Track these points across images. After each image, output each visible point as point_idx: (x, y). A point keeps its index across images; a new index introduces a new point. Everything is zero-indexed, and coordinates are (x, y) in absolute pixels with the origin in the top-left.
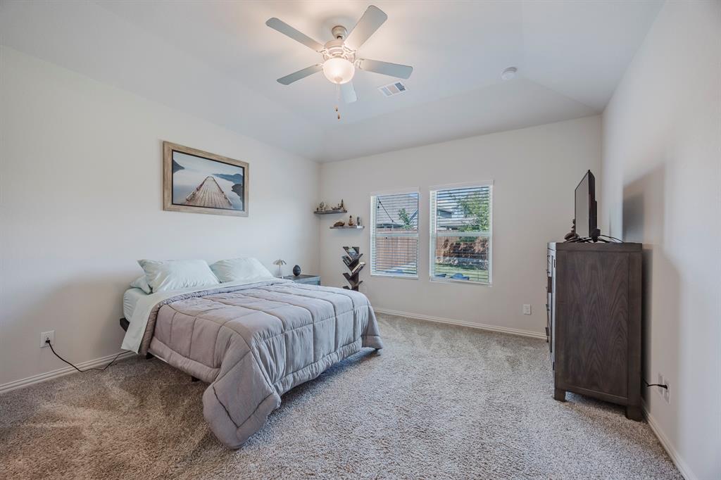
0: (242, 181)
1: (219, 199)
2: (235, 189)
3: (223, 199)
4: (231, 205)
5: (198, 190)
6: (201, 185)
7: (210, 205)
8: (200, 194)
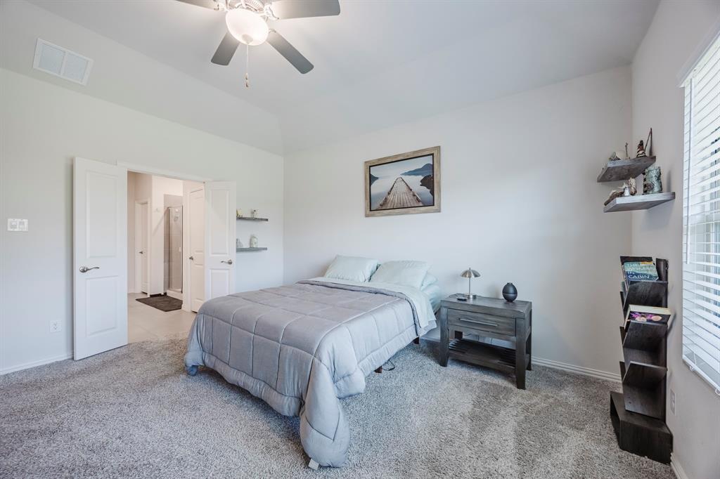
0: (431, 171)
1: (407, 198)
2: (424, 183)
3: (411, 197)
4: (419, 201)
5: (389, 194)
6: (392, 189)
7: (399, 206)
8: (391, 197)
